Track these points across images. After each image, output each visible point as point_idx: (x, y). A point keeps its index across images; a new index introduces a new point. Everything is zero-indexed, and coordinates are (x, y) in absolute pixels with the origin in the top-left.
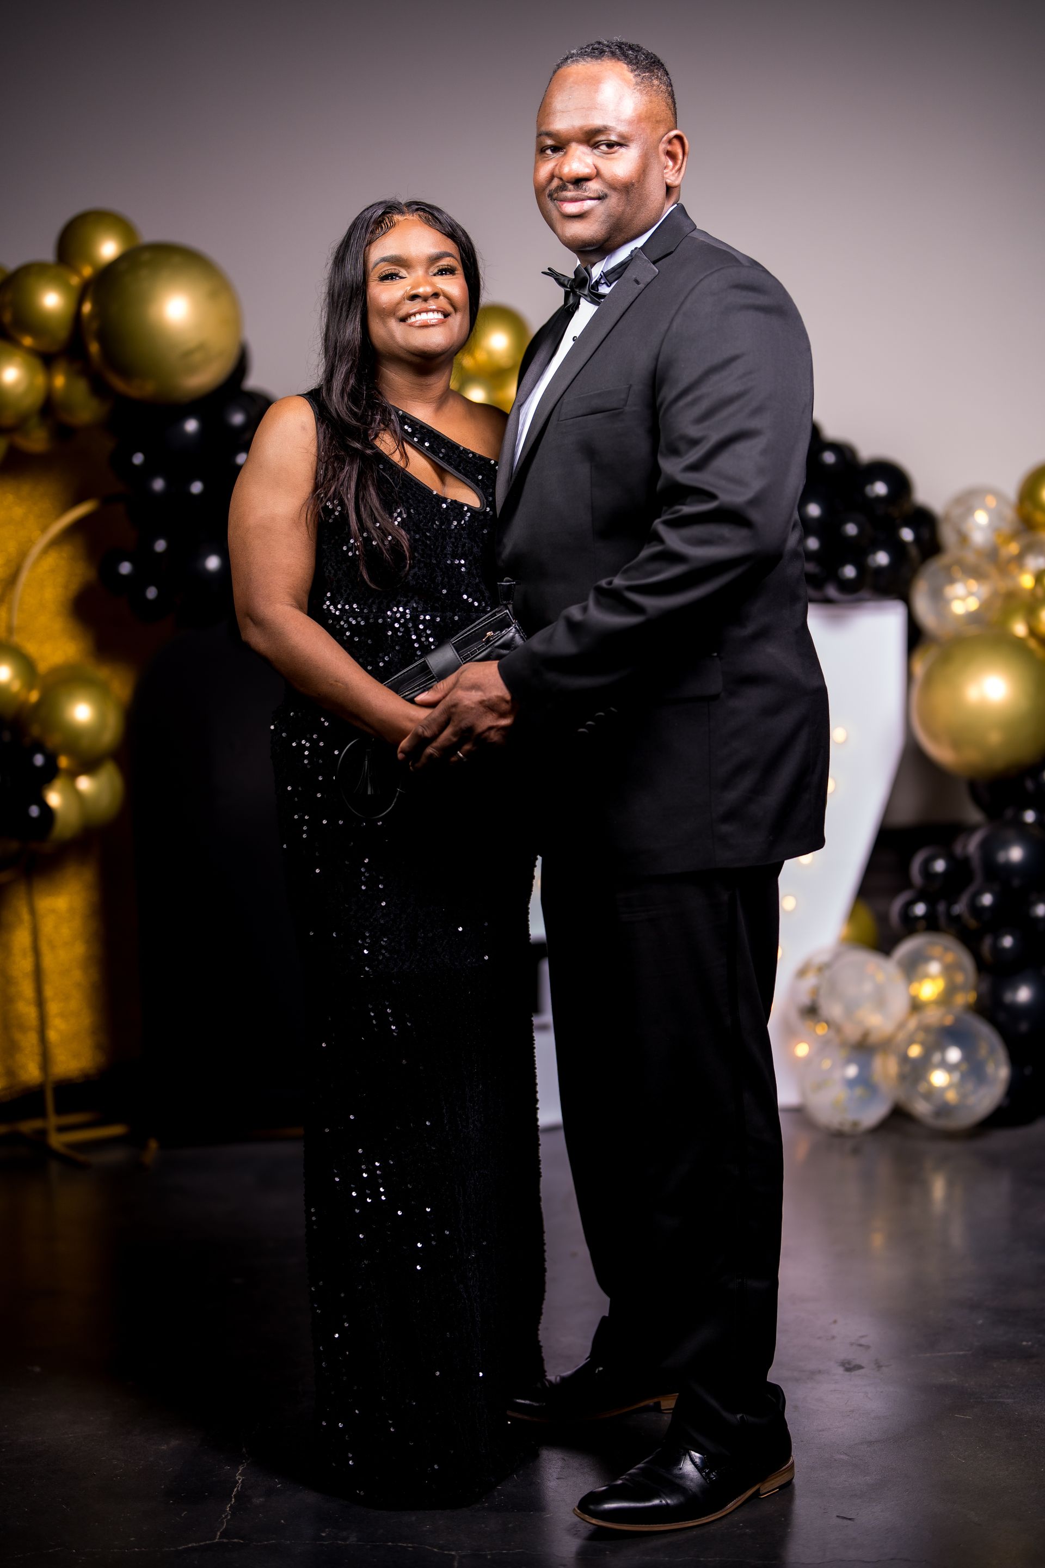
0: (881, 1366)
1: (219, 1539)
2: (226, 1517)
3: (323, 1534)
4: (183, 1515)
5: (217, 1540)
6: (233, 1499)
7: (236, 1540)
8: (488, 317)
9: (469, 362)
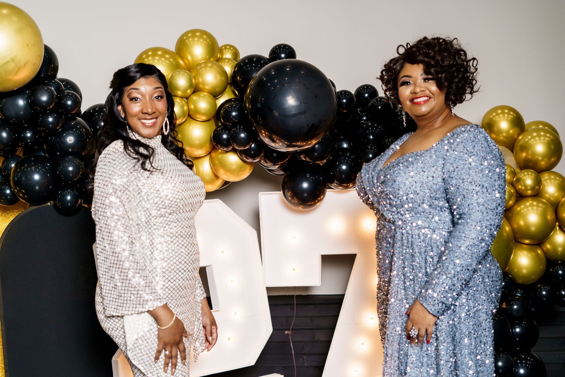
8: (194, 36)
9: (181, 62)
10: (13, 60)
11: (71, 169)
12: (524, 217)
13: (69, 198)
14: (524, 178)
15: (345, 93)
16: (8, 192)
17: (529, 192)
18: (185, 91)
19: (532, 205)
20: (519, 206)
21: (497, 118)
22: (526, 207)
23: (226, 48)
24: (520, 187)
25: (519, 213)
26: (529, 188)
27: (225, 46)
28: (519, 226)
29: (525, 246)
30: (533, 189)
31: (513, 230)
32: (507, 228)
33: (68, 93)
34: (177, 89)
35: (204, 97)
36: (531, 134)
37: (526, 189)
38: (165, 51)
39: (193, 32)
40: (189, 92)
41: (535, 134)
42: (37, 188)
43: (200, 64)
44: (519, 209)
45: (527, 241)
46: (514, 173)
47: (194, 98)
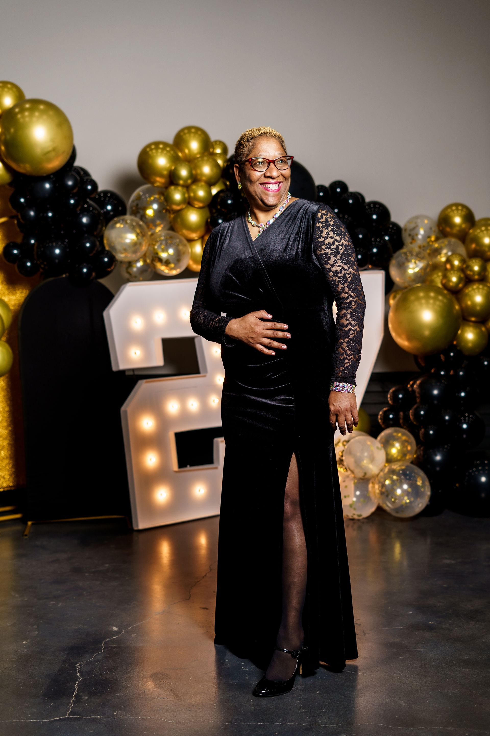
0: (366, 634)
1: (68, 715)
2: (71, 705)
3: (115, 713)
4: (52, 705)
5: (67, 716)
6: (74, 697)
7: (76, 716)
8: (190, 132)
9: (180, 154)
10: (54, 150)
11: (88, 245)
12: (471, 298)
13: (85, 270)
14: (472, 265)
15: (322, 188)
16: (29, 264)
17: (476, 277)
18: (185, 180)
19: (478, 288)
20: (467, 288)
21: (451, 214)
22: (473, 289)
23: (216, 144)
24: (469, 272)
25: (467, 295)
26: (476, 273)
27: (216, 142)
28: (467, 306)
29: (471, 324)
30: (479, 273)
31: (462, 309)
32: (457, 307)
33: (87, 180)
34: (179, 178)
35: (202, 186)
36: (480, 228)
37: (474, 275)
38: (166, 145)
39: (189, 128)
40: (189, 181)
41: (483, 228)
42: (57, 261)
43: (197, 158)
44: (467, 291)
45: (473, 319)
46: (463, 261)
47: (194, 187)
